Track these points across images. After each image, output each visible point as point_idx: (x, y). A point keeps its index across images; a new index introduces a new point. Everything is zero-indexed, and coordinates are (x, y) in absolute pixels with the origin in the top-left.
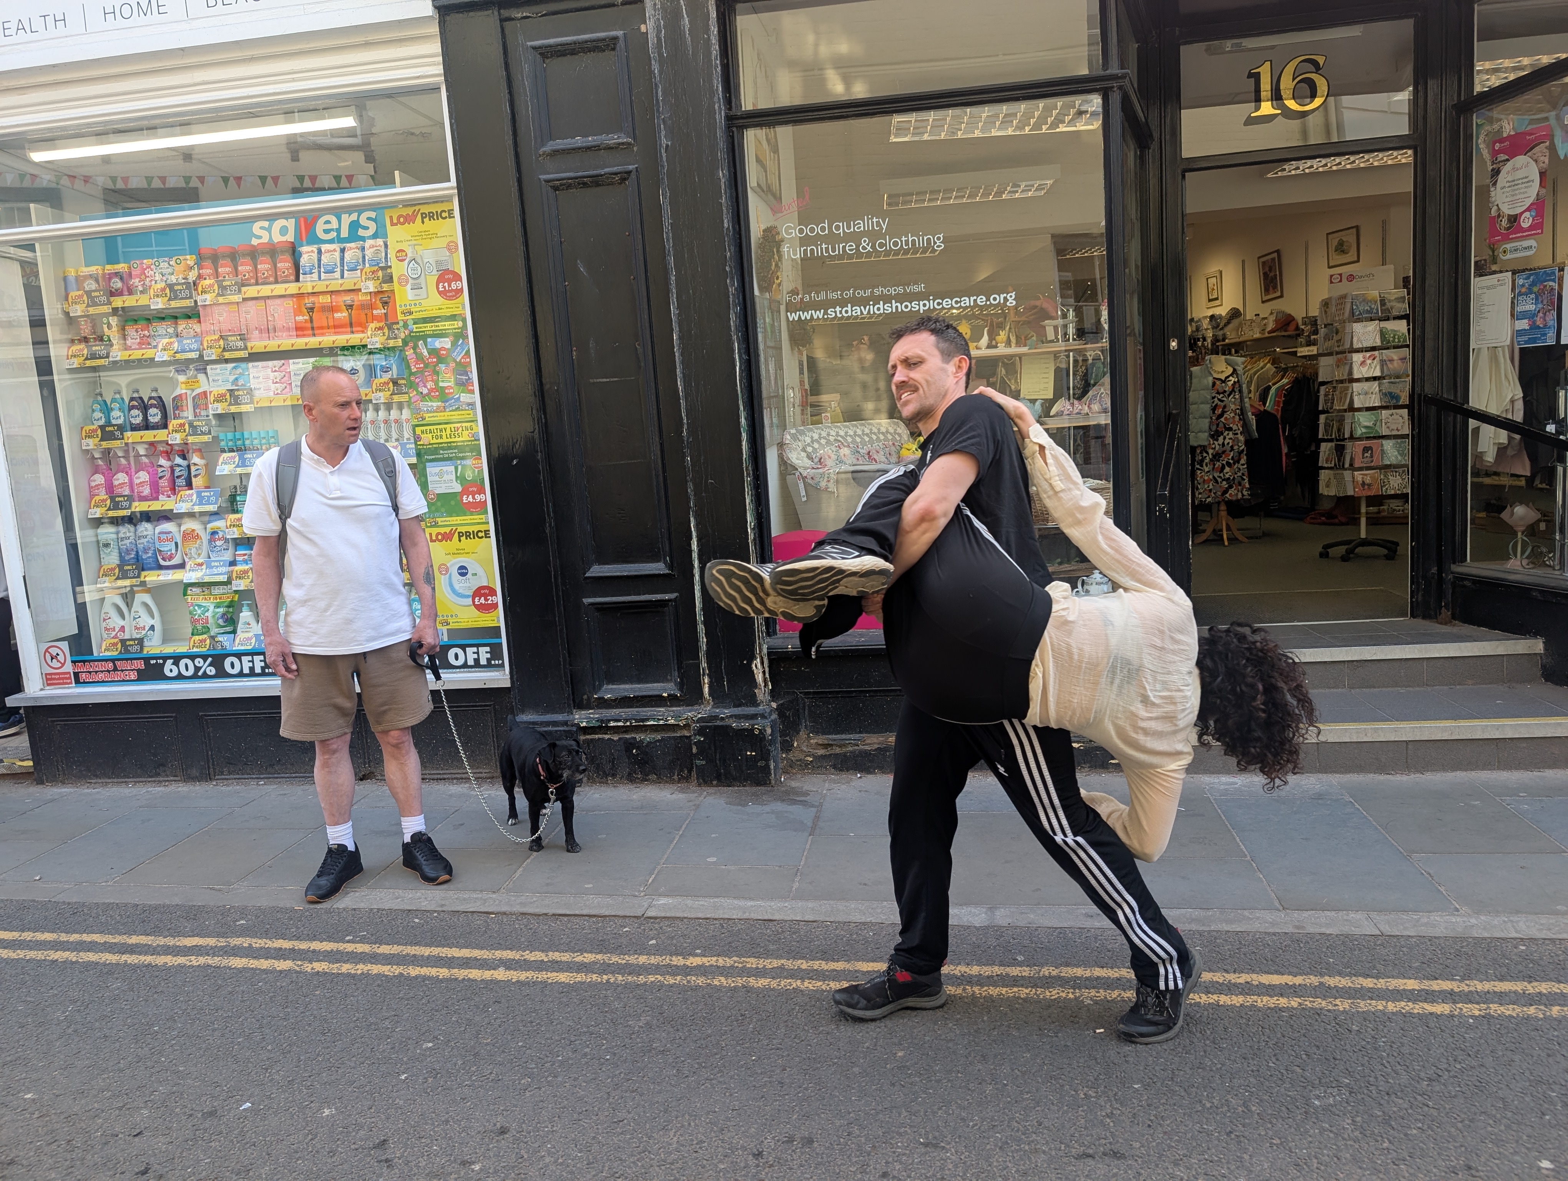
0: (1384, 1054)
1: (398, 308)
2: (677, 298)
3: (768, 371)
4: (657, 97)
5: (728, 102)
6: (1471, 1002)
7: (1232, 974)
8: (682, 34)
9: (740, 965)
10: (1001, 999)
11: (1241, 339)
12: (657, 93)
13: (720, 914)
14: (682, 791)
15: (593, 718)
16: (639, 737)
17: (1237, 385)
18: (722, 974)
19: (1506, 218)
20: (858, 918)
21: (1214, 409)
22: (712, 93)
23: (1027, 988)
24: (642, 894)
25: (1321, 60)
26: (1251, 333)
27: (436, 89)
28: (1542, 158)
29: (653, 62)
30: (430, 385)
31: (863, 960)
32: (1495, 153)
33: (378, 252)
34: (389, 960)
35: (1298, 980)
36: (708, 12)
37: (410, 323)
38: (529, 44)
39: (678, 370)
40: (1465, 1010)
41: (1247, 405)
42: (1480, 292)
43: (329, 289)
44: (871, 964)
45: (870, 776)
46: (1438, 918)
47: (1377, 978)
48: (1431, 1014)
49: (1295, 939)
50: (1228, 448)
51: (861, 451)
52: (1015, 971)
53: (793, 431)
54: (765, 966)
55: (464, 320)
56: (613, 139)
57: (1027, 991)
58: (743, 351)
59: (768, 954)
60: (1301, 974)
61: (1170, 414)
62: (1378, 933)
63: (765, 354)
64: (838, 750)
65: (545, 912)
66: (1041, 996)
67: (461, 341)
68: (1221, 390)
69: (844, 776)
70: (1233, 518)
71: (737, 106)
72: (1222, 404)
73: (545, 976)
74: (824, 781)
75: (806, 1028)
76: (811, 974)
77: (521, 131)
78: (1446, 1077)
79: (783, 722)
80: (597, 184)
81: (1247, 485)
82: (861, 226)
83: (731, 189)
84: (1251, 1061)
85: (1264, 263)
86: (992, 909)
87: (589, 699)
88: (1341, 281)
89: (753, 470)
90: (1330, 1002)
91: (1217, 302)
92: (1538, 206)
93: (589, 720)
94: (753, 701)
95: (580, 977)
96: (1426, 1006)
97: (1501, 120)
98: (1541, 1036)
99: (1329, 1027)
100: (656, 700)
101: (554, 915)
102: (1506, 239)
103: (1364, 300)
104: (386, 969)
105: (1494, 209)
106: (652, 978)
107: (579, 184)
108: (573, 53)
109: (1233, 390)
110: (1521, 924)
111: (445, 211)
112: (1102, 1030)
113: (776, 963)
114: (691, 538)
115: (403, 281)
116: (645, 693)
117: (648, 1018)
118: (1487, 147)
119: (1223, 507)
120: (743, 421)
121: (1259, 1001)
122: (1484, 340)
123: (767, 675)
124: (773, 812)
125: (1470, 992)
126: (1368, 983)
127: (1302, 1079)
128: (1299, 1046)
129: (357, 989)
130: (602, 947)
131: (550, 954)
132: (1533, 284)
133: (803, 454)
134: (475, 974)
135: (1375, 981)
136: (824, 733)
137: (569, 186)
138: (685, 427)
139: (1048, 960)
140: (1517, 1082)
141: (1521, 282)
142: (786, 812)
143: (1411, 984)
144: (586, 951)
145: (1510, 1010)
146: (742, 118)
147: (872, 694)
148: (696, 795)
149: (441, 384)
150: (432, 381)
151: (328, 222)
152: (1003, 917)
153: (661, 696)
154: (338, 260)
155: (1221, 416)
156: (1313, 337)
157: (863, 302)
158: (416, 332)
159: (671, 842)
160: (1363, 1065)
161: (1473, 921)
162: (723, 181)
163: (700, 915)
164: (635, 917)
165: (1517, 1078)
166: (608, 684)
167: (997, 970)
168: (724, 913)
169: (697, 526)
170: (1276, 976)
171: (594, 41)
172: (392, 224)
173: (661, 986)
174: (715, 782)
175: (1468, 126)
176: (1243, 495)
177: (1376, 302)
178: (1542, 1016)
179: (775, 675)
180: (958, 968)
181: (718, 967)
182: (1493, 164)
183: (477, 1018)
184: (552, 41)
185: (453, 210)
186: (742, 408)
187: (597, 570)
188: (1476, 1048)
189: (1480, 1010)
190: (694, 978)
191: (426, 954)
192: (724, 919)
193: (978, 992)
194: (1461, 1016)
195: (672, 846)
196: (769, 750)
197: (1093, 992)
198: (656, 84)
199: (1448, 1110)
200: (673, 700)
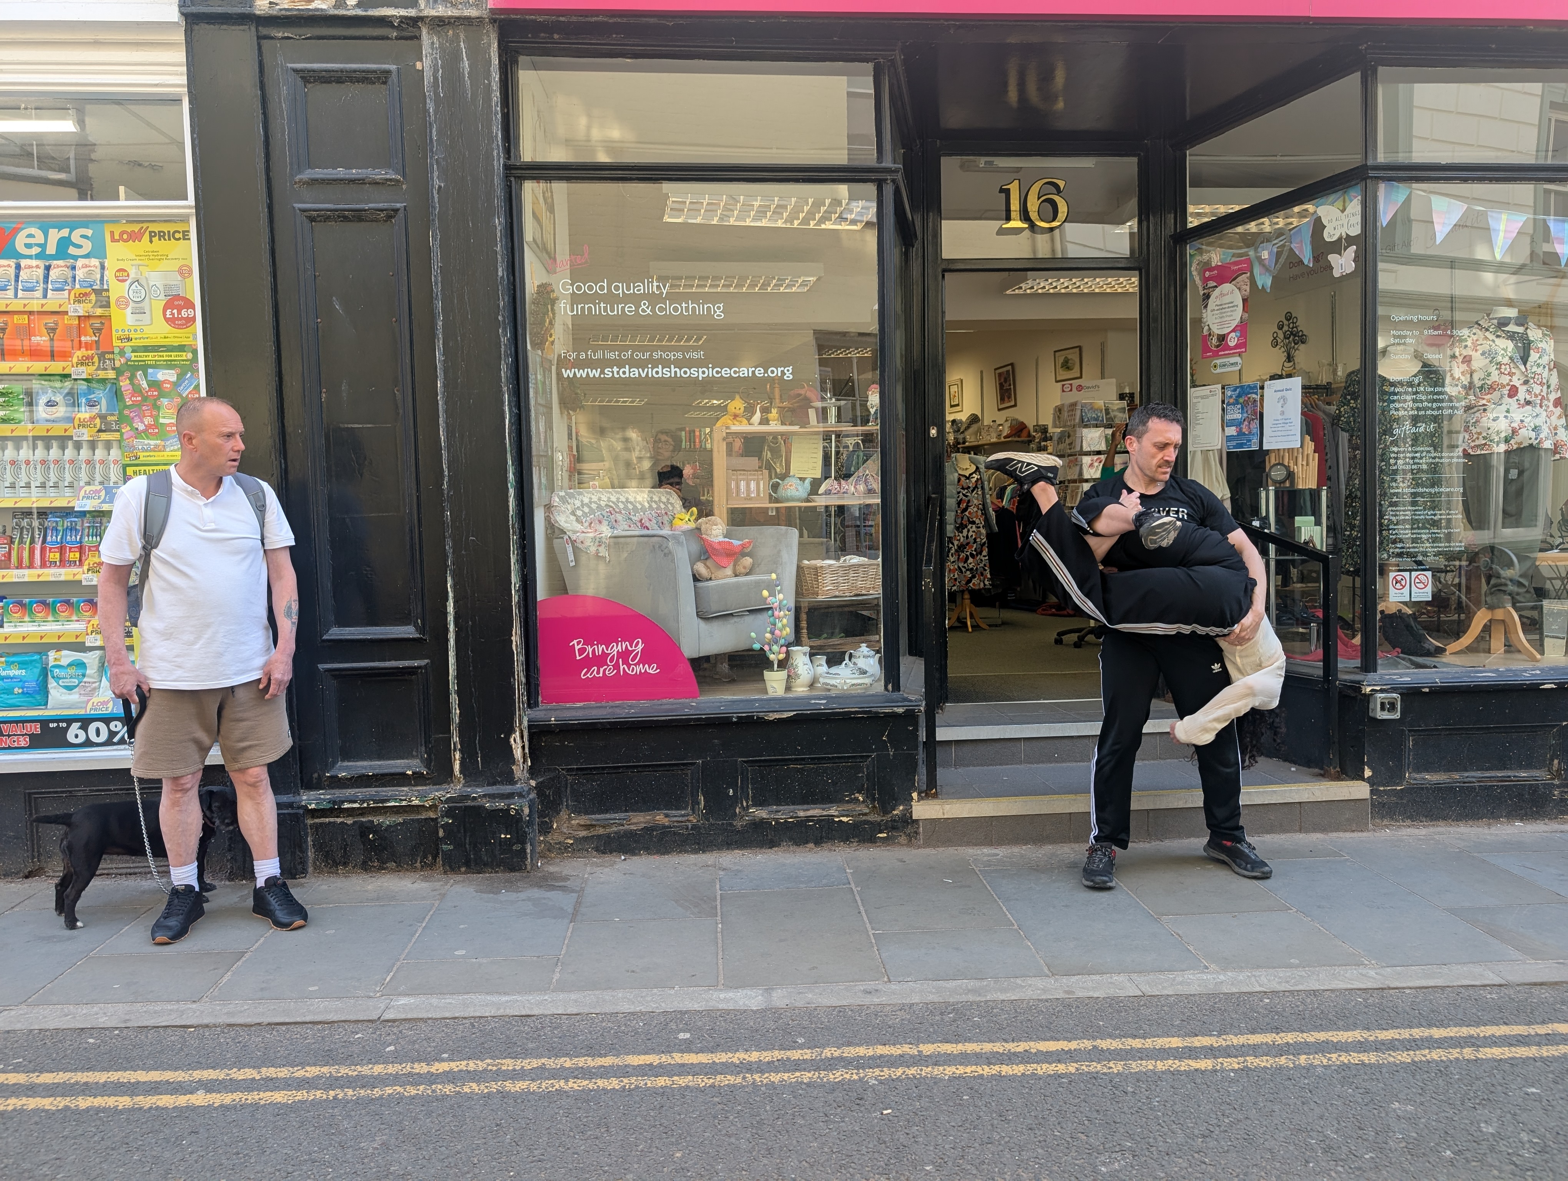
0: (1159, 1113)
1: (114, 333)
2: (443, 344)
3: (538, 428)
4: (431, 136)
5: (508, 152)
6: (1229, 1056)
7: (1011, 1043)
8: (460, 76)
9: (495, 1068)
10: (783, 1084)
11: (980, 443)
12: (431, 132)
13: (471, 1012)
14: (425, 879)
15: (324, 800)
16: (377, 820)
17: (980, 482)
18: (473, 1080)
19: (1216, 337)
20: (627, 1008)
21: (959, 503)
22: (491, 138)
23: (809, 1072)
24: (378, 995)
25: (1061, 184)
26: (989, 438)
27: (178, 101)
28: (1244, 287)
29: (428, 101)
30: (148, 420)
31: (634, 1053)
32: (1205, 280)
33: (90, 273)
34: (51, 1090)
35: (1073, 1045)
36: (490, 58)
37: (128, 350)
38: (290, 65)
39: (441, 419)
40: (1225, 1064)
41: (988, 501)
42: (1195, 401)
43: (26, 309)
44: (643, 1057)
45: (635, 858)
46: (1191, 977)
47: (1144, 1038)
48: (1196, 1070)
49: (1066, 1004)
50: (971, 540)
51: (633, 518)
52: (795, 1055)
53: (562, 494)
54: (523, 1067)
55: (195, 352)
56: (380, 174)
57: (810, 1075)
58: (513, 404)
59: (526, 1054)
60: (1075, 1039)
61: (929, 498)
62: (1140, 994)
63: (535, 410)
64: (601, 831)
65: (258, 1021)
66: (825, 1080)
67: (189, 375)
68: (965, 486)
69: (608, 858)
70: (977, 606)
71: (516, 157)
72: (967, 499)
73: (257, 1097)
74: (586, 865)
75: (572, 1134)
76: (577, 1073)
77: (275, 155)
78: (1217, 1132)
79: (542, 802)
80: (360, 219)
81: (989, 576)
82: (640, 288)
83: (506, 238)
84: (1036, 1132)
85: (1000, 375)
86: (769, 990)
87: (319, 778)
88: (1071, 390)
89: (520, 529)
90: (1105, 1065)
91: (958, 408)
92: (1242, 328)
93: (319, 801)
94: (510, 778)
95: (301, 1095)
96: (1191, 1062)
97: (1209, 251)
98: (1294, 1085)
99: (1106, 1090)
100: (399, 779)
101: (269, 1024)
102: (1216, 355)
103: (1092, 408)
104: (46, 1103)
105: (1206, 328)
106: (389, 1090)
107: (339, 217)
108: (339, 81)
109: (976, 487)
110: (1263, 978)
111: (179, 232)
112: (889, 1111)
113: (535, 1063)
114: (447, 600)
115: (123, 303)
116: (386, 771)
117: (384, 1137)
118: (1199, 274)
119: (967, 596)
120: (511, 476)
121: (1039, 1069)
122: (1199, 443)
123: (527, 750)
124: (529, 899)
125: (1228, 1046)
126: (1137, 1043)
127: (1087, 1146)
128: (1081, 1112)
129: (7, 1129)
130: (329, 1057)
131: (264, 1070)
132: (1239, 396)
133: (573, 518)
134: (166, 1101)
135: (1143, 1041)
136: (586, 813)
137: (327, 219)
138: (446, 479)
139: (829, 1040)
140: (1280, 1131)
141: (1229, 393)
142: (544, 898)
143: (1175, 1042)
144: (309, 1065)
145: (1265, 1062)
146: (520, 168)
147: (640, 769)
148: (442, 883)
149: (162, 421)
150: (151, 416)
151: (30, 236)
152: (780, 998)
153: (404, 774)
154: (41, 277)
155: (965, 510)
156: (1043, 444)
157: (641, 364)
158: (134, 361)
159: (413, 935)
160: (1141, 1127)
161: (1222, 977)
162: (499, 228)
163: (447, 1015)
164: (369, 1021)
165: (1280, 1128)
166: (343, 760)
167: (777, 1054)
168: (474, 1011)
169: (454, 586)
170: (1052, 1043)
171: (364, 71)
172: (113, 240)
173: (401, 1098)
174: (463, 869)
175: (1183, 255)
176: (985, 585)
177: (1101, 411)
178: (1292, 1066)
179: (535, 751)
180: (736, 1056)
181: (469, 1072)
182: (1204, 289)
183: (167, 1155)
184: (316, 66)
185: (188, 231)
186: (510, 462)
187: (336, 633)
188: (1240, 1101)
189: (1239, 1064)
190: (440, 1087)
191: (101, 1081)
192: (475, 1018)
193: (759, 1080)
194: (1223, 1070)
195: (413, 940)
196: (525, 832)
197: (877, 1072)
198: (430, 123)
199: (1223, 1166)
200: (418, 779)
